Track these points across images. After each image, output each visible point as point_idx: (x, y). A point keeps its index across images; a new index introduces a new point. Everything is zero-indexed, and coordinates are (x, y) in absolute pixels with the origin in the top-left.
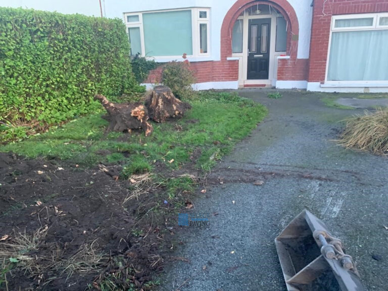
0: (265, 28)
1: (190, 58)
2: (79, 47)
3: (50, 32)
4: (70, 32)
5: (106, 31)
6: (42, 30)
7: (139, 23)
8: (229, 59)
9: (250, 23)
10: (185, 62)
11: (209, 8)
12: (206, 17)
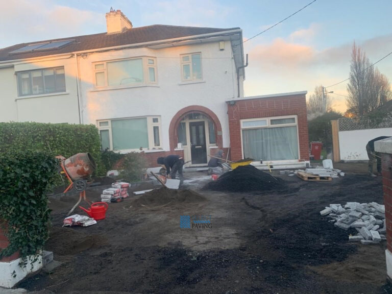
0: (201, 128)
1: (145, 150)
2: (63, 144)
3: (46, 136)
4: (58, 135)
5: (83, 134)
6: (40, 135)
7: (109, 127)
8: (175, 150)
9: (191, 125)
10: (141, 152)
11: (160, 116)
12: (157, 122)
